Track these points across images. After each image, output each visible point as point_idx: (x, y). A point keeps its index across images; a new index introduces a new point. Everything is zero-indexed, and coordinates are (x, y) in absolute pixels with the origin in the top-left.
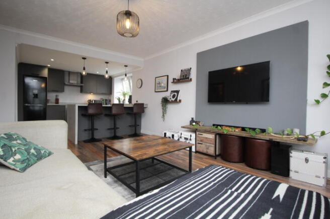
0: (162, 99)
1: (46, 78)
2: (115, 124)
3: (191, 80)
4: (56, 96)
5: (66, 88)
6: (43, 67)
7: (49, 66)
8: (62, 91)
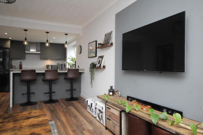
0: (91, 65)
1: (9, 48)
2: (50, 88)
3: (112, 44)
4: (21, 63)
5: (27, 56)
6: (7, 40)
7: (10, 38)
8: (24, 58)
